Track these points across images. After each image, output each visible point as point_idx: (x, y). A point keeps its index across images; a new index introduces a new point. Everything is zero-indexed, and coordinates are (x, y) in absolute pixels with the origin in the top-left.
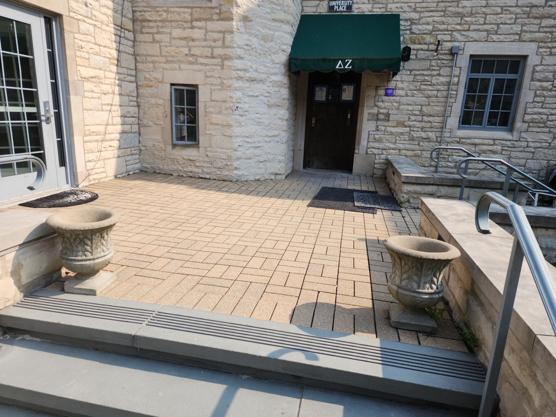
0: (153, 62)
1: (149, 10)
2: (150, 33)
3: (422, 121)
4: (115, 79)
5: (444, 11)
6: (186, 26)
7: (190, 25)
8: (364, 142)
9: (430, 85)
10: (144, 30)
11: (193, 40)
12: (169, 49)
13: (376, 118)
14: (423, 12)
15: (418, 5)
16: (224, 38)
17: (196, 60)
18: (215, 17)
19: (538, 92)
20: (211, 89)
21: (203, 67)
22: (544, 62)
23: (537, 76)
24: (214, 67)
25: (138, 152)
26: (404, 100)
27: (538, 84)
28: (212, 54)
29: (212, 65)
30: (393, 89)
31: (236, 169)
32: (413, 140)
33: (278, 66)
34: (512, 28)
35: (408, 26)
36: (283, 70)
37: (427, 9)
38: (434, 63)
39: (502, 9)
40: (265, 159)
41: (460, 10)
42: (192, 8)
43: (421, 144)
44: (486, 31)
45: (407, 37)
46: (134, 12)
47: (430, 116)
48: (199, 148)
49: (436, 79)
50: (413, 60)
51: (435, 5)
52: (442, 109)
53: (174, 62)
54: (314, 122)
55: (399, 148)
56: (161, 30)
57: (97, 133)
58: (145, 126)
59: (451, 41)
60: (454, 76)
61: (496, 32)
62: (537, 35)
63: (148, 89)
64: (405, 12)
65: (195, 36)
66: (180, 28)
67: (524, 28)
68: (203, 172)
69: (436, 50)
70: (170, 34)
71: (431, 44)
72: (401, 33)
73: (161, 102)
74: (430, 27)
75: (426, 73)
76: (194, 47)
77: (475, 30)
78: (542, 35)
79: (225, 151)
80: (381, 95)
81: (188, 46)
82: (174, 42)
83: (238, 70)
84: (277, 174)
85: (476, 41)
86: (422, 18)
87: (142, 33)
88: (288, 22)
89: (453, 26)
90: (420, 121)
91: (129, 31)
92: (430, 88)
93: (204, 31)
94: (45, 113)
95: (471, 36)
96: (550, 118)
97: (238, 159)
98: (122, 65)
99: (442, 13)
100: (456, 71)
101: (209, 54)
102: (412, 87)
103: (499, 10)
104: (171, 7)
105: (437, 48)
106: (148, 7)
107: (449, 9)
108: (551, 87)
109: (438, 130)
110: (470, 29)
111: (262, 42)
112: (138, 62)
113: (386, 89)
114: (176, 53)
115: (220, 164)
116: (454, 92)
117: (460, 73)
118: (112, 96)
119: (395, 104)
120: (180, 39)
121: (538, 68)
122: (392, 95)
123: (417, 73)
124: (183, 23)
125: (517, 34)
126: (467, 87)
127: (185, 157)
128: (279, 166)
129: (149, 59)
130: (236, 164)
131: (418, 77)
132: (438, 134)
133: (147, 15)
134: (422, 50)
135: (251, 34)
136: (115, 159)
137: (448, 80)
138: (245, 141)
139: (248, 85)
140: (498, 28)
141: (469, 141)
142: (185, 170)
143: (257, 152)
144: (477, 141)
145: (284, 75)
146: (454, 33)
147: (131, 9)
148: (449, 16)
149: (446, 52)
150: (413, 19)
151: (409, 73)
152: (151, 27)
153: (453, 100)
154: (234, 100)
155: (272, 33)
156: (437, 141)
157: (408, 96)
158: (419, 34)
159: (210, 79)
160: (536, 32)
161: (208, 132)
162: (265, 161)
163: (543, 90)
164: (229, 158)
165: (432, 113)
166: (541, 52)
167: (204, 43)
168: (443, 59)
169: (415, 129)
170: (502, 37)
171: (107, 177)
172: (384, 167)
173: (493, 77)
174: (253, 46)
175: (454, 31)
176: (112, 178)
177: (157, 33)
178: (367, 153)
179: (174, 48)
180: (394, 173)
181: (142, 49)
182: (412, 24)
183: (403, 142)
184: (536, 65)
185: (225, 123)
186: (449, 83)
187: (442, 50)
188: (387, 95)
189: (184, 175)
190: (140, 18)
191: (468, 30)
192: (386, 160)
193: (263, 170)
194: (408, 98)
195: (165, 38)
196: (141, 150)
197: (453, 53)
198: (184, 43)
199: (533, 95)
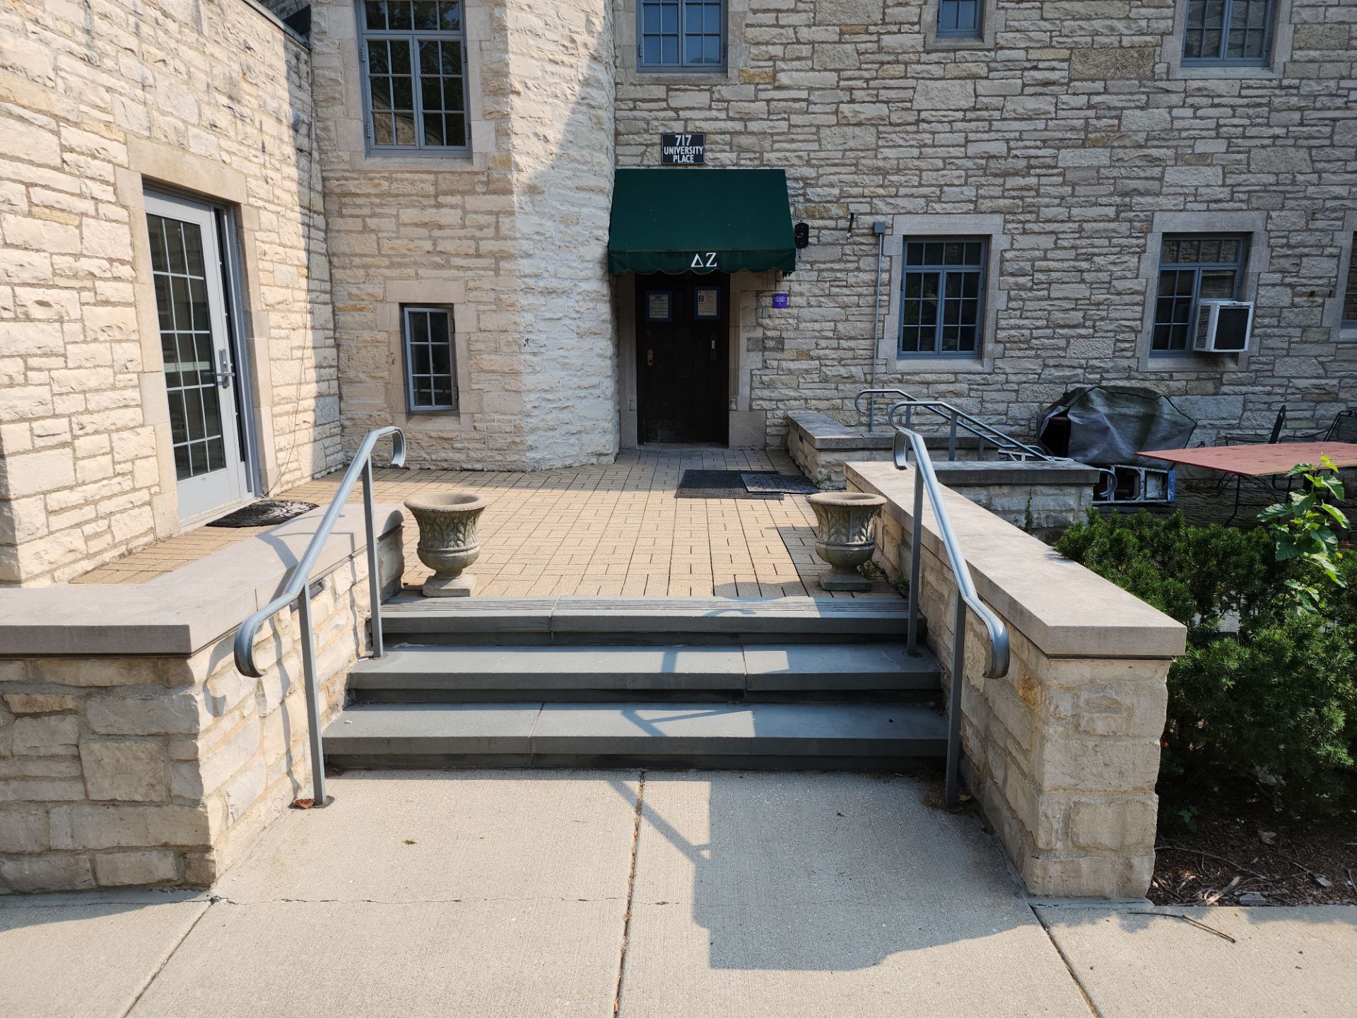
0: (365, 267)
1: (355, 176)
2: (357, 217)
3: (838, 349)
4: (305, 301)
5: (856, 165)
6: (425, 203)
7: (433, 202)
8: (744, 390)
9: (846, 287)
10: (344, 211)
11: (441, 227)
12: (396, 243)
13: (760, 345)
14: (822, 166)
15: (812, 155)
16: (497, 222)
17: (448, 261)
18: (479, 188)
19: (1012, 293)
20: (477, 311)
21: (461, 274)
22: (1016, 245)
23: (1009, 267)
24: (482, 272)
25: (337, 430)
26: (806, 313)
27: (1011, 280)
28: (477, 249)
29: (477, 268)
30: (786, 296)
31: (531, 448)
32: (827, 381)
33: (590, 265)
34: (962, 193)
35: (800, 189)
36: (598, 271)
37: (828, 162)
38: (848, 250)
39: (944, 162)
40: (579, 428)
41: (881, 164)
42: (436, 173)
43: (841, 387)
44: (924, 196)
45: (800, 207)
46: (324, 179)
47: (851, 338)
48: (458, 415)
49: (854, 276)
50: (814, 245)
51: (840, 155)
52: (869, 326)
53: (405, 265)
54: (650, 357)
55: (804, 396)
56: (378, 210)
57: (287, 400)
58: (351, 382)
59: (871, 214)
60: (883, 271)
61: (940, 198)
62: (1002, 202)
63: (356, 314)
64: (793, 165)
65: (443, 221)
66: (416, 206)
67: (981, 192)
68: (470, 459)
69: (850, 229)
70: (397, 216)
71: (840, 218)
72: (790, 200)
73: (382, 336)
74: (836, 191)
75: (836, 266)
76: (442, 238)
77: (906, 196)
78: (1008, 202)
79: (509, 417)
80: (766, 307)
81: (430, 237)
82: (403, 230)
83: (525, 276)
84: (600, 455)
85: (910, 213)
86: (822, 175)
87: (341, 216)
88: (602, 191)
89: (872, 189)
90: (835, 349)
91: (319, 214)
92: (846, 291)
93: (459, 212)
94: (222, 370)
95: (902, 205)
96: (1036, 333)
97: (533, 431)
98: (314, 276)
99: (853, 168)
100: (885, 263)
101: (472, 251)
102: (817, 291)
103: (940, 164)
104: (397, 172)
105: (851, 225)
106: (353, 171)
107: (863, 161)
108: (1031, 284)
109: (866, 362)
110: (900, 194)
111: (562, 227)
112: (335, 267)
113: (775, 296)
114: (409, 250)
115: (500, 443)
116: (886, 298)
117: (891, 266)
118: (303, 331)
119: (791, 321)
120: (416, 225)
121: (1008, 255)
122: (784, 305)
123: (823, 266)
124: (420, 199)
125: (971, 201)
126: (904, 288)
127: (433, 434)
128: (603, 440)
129: (357, 261)
130: (530, 439)
131: (825, 274)
132: (867, 369)
133: (351, 186)
134: (826, 228)
135: (542, 215)
136: (311, 445)
137: (873, 278)
138: (544, 399)
139: (542, 300)
140: (941, 191)
141: (917, 378)
142: (434, 457)
143: (565, 416)
144: (929, 377)
145: (601, 280)
146: (875, 201)
147: (319, 176)
148: (864, 174)
149: (866, 231)
150: (807, 178)
151: (809, 267)
152: (360, 206)
153: (884, 311)
154: (521, 329)
155: (577, 209)
156: (866, 381)
157: (811, 306)
158: (820, 202)
159: (474, 293)
160: (999, 198)
161: (475, 387)
162: (580, 432)
163: (1020, 289)
164: (518, 430)
165: (853, 334)
166: (1009, 230)
167: (462, 233)
168: (862, 244)
169: (828, 362)
170: (948, 207)
171: (302, 478)
172: (783, 431)
173: (943, 270)
174: (548, 234)
175: (875, 197)
176: (309, 479)
177: (370, 217)
178: (751, 409)
179: (406, 241)
180: (801, 439)
181: (343, 244)
182: (806, 185)
183: (810, 386)
184: (1005, 251)
185: (506, 369)
186: (875, 283)
187: (858, 228)
188: (776, 305)
189: (433, 467)
190: (338, 190)
191: (896, 196)
192: (784, 418)
193: (576, 448)
194: (811, 309)
195: (388, 224)
196: (343, 427)
197: (877, 233)
198: (423, 232)
199: (1005, 299)
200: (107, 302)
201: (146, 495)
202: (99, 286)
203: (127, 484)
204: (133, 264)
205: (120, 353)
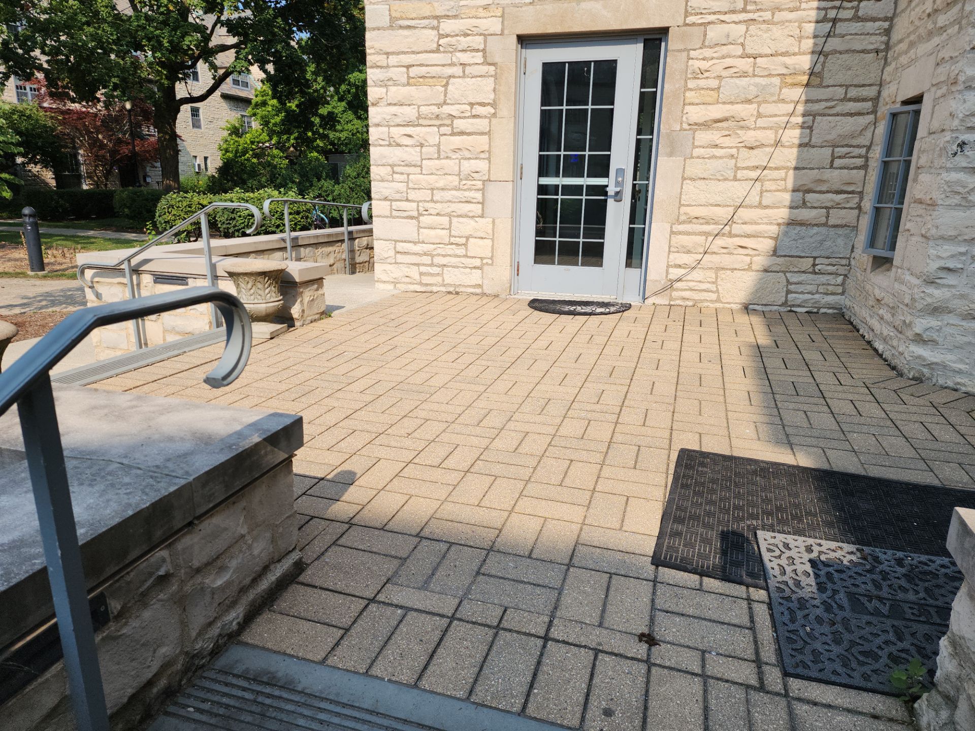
154: (956, 123)
185: (928, 198)
200: (462, 133)
201: (477, 262)
202: (457, 122)
203: (461, 251)
204: (494, 105)
205: (468, 166)
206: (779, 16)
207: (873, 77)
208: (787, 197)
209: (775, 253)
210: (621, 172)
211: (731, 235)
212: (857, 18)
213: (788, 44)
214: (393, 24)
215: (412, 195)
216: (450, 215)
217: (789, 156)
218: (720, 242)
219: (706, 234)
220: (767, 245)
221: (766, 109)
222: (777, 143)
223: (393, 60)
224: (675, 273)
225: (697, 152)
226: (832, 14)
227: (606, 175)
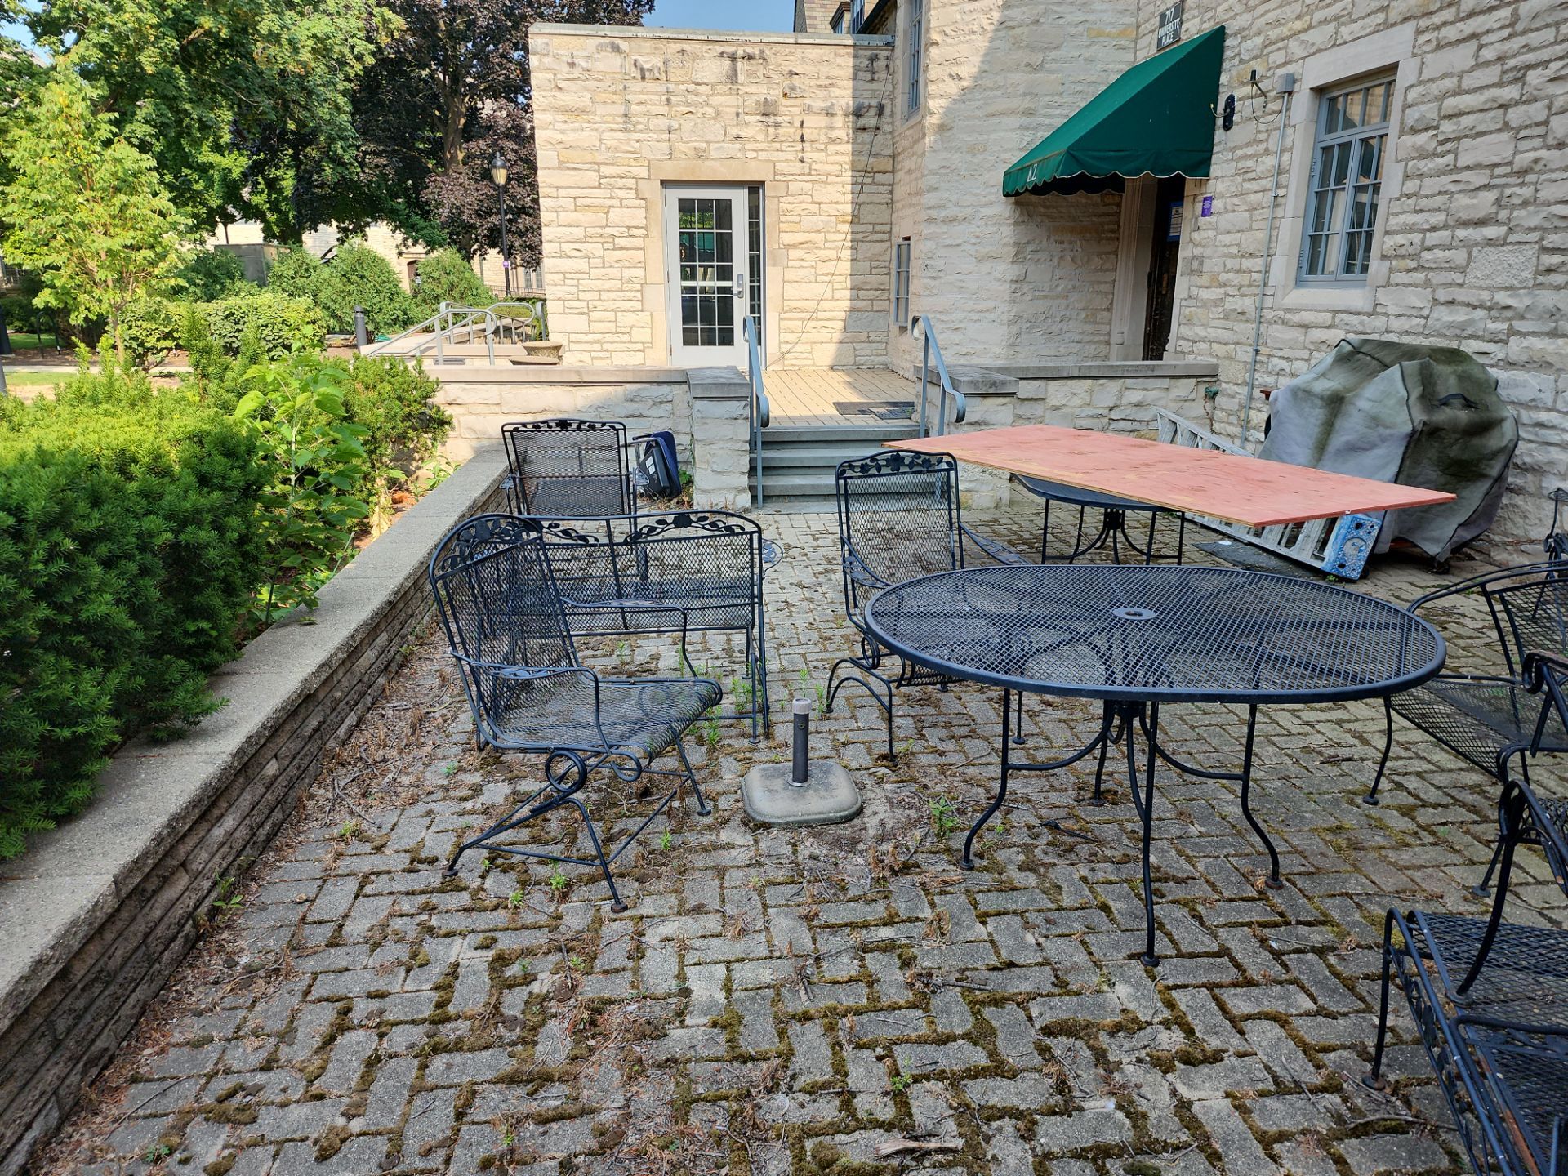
54: (1165, 283)
111: (968, 157)
135: (950, 149)
154: (923, 255)
155: (985, 137)
174: (954, 167)
200: (622, 248)
201: (640, 346)
202: (617, 240)
203: (626, 338)
204: (646, 228)
205: (627, 273)
206: (831, 179)
207: (886, 219)
208: (847, 294)
209: (845, 330)
210: (740, 276)
211: (817, 319)
212: (874, 183)
213: (839, 197)
214: (561, 166)
215: (582, 296)
216: (615, 311)
217: (846, 267)
218: (812, 324)
219: (802, 319)
220: (841, 325)
221: (829, 236)
222: (838, 259)
223: (562, 192)
224: (785, 347)
225: (791, 264)
226: (860, 180)
227: (730, 279)
